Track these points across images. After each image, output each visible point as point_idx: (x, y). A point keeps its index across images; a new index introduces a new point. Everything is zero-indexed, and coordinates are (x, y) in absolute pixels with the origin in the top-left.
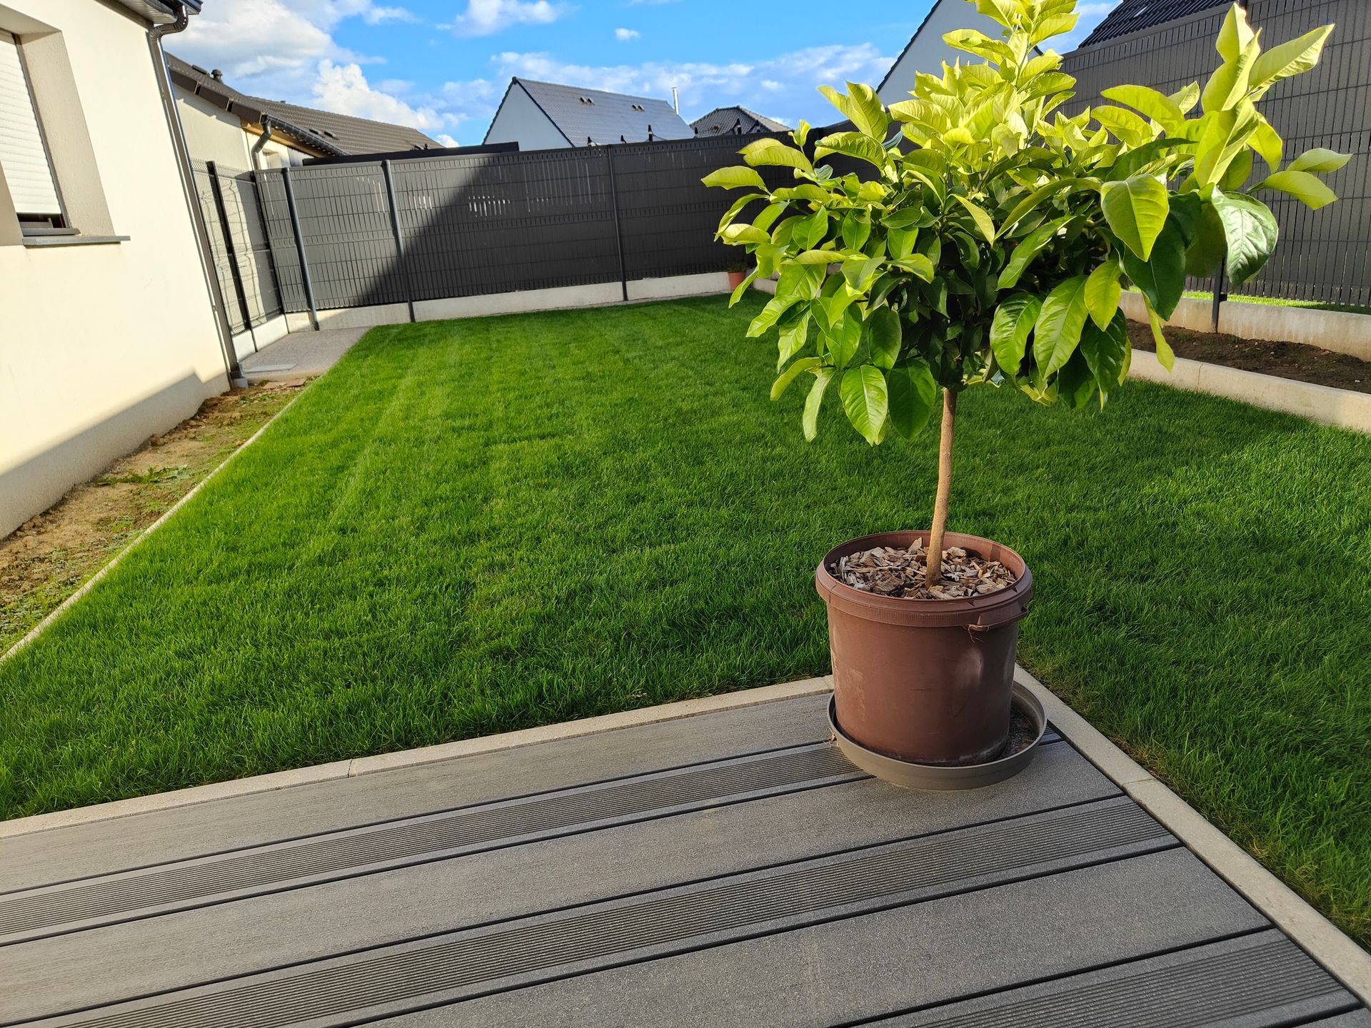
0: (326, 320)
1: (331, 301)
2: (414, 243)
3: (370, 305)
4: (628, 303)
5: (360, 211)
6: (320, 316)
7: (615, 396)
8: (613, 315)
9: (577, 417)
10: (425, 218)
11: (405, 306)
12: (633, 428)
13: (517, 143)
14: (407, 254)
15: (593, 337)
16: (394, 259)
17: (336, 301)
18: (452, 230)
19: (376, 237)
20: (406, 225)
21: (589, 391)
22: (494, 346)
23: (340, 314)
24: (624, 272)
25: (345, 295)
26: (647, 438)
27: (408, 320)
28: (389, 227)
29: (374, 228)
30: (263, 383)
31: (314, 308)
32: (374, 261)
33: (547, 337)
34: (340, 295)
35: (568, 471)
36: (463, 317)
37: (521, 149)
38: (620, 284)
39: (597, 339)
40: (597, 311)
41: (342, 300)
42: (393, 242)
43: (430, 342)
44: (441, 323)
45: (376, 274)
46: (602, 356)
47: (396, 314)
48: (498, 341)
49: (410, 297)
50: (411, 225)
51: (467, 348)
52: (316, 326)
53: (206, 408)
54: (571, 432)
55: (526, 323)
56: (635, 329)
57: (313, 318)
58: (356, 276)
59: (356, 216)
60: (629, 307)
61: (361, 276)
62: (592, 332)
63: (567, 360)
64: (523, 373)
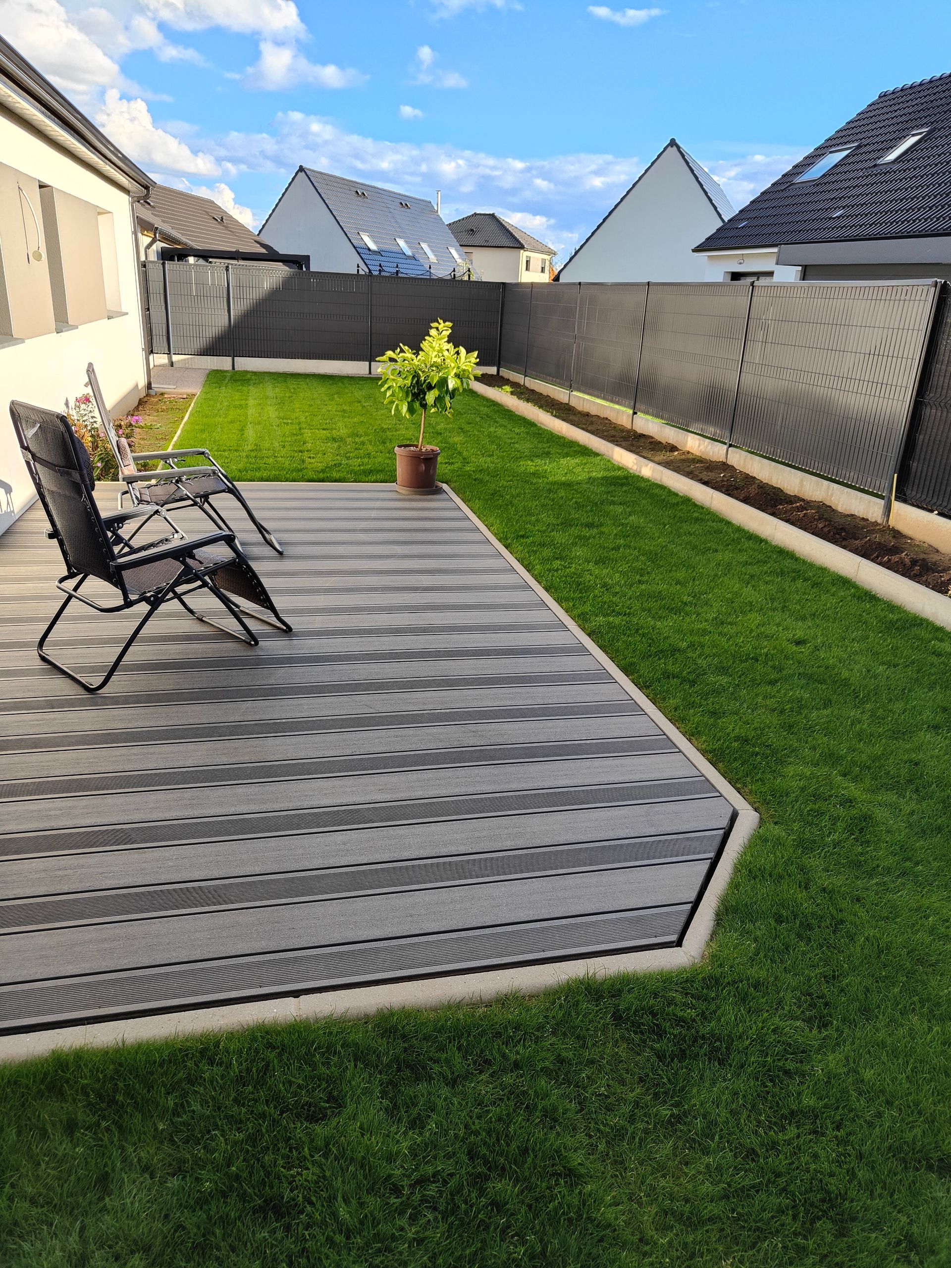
0: (178, 361)
1: (180, 349)
2: (240, 321)
3: (207, 355)
4: (371, 376)
5: (208, 295)
6: (175, 358)
7: (355, 420)
8: (360, 383)
9: (338, 425)
10: (249, 305)
11: (229, 359)
12: (361, 431)
13: (308, 257)
14: (235, 326)
15: (347, 393)
16: (226, 328)
17: (186, 350)
18: (265, 315)
19: (216, 313)
20: (236, 308)
21: (343, 417)
22: (292, 390)
23: (188, 359)
24: (371, 355)
25: (192, 347)
26: (367, 434)
27: (231, 368)
28: (226, 307)
29: (216, 307)
30: (162, 394)
31: (172, 353)
32: (214, 328)
33: (321, 391)
34: (189, 346)
35: (334, 440)
36: (271, 371)
37: (314, 268)
38: (367, 363)
39: (350, 395)
40: (352, 379)
41: (190, 350)
42: (227, 317)
43: (254, 384)
44: (255, 373)
45: (214, 336)
46: (351, 403)
47: (224, 363)
48: (294, 388)
49: (234, 353)
50: (239, 308)
51: (277, 390)
52: (172, 364)
53: (141, 402)
54: (335, 429)
55: (308, 380)
56: (371, 392)
57: (170, 359)
58: (201, 336)
59: (205, 298)
60: (371, 378)
61: (204, 336)
62: (347, 391)
63: (333, 403)
64: (311, 406)
